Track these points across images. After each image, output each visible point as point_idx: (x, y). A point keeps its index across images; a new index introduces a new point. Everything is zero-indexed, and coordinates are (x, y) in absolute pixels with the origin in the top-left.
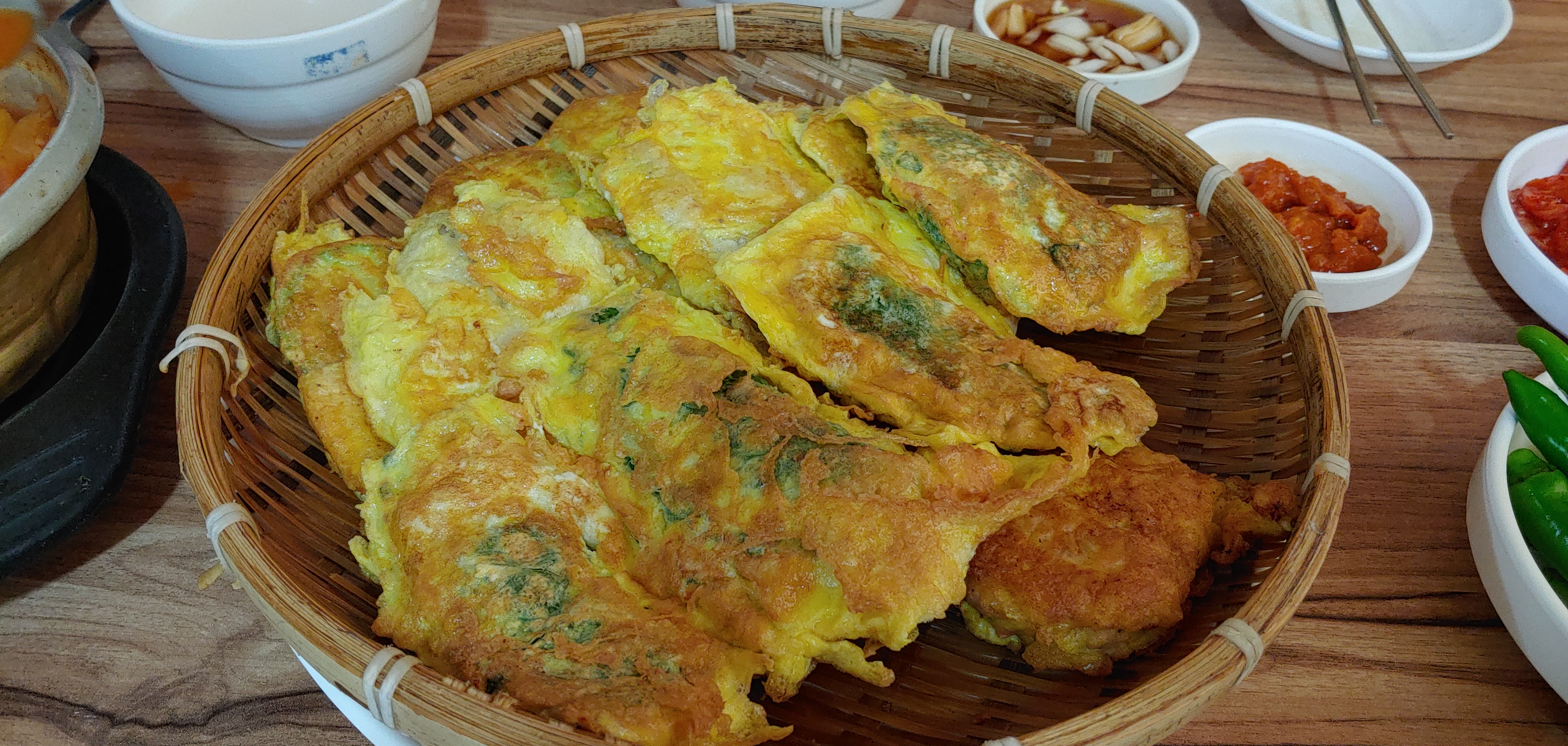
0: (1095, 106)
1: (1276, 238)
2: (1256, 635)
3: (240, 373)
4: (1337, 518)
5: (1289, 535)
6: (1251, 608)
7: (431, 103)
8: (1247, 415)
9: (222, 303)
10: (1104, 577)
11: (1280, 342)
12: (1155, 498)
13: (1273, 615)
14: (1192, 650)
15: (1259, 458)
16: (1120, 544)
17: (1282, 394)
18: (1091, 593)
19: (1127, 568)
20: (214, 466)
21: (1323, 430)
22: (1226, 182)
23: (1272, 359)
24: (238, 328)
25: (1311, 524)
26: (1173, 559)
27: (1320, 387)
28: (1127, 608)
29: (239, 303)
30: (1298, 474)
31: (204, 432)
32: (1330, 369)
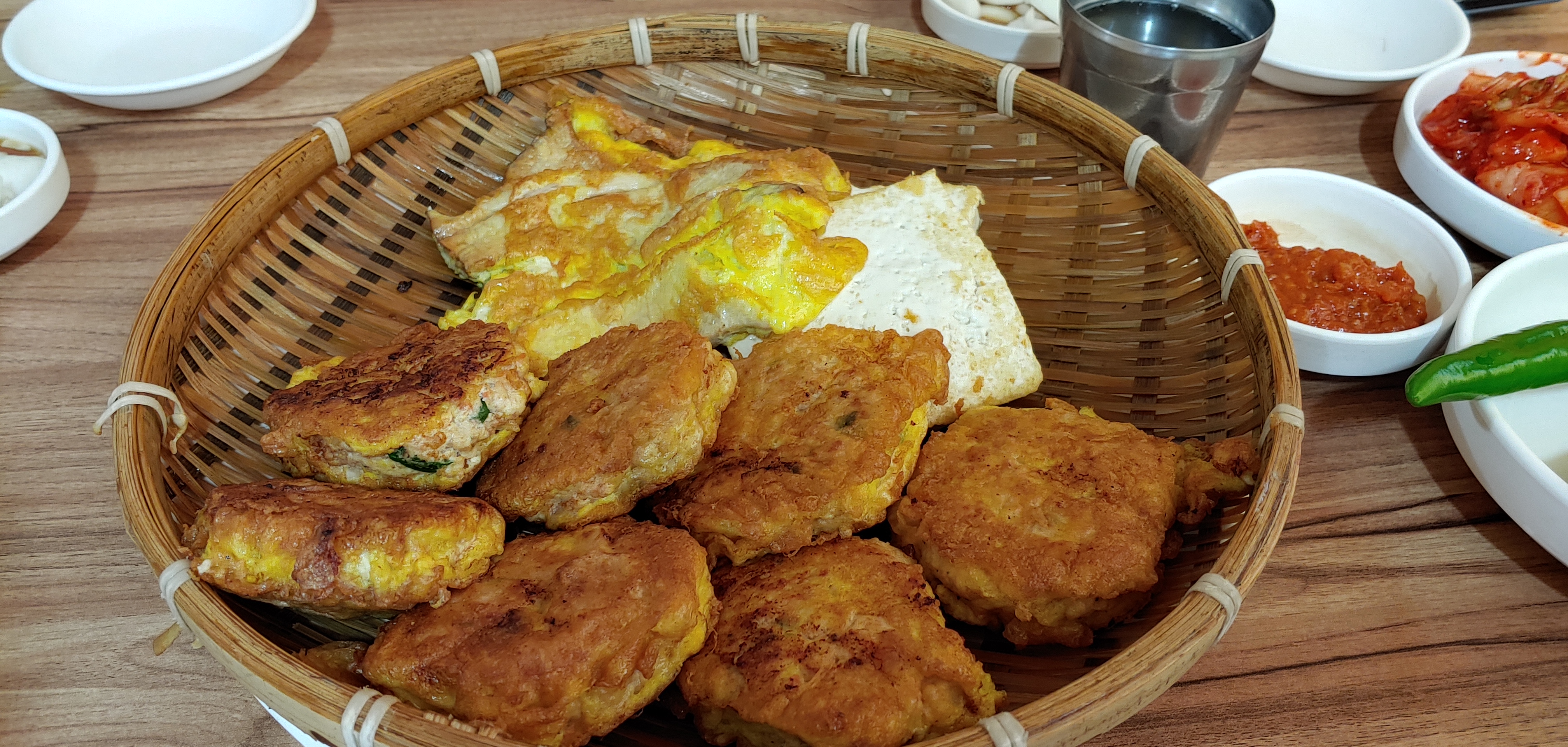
0: (1015, 90)
1: (1207, 202)
2: (1233, 587)
3: (178, 428)
4: (1298, 467)
5: (1252, 490)
6: (1225, 562)
7: (349, 141)
8: (1197, 378)
9: (153, 358)
10: (1076, 546)
11: (1220, 304)
12: (1117, 467)
13: (1247, 567)
14: (1170, 610)
15: (1213, 419)
16: (1088, 513)
17: (1227, 354)
18: (1065, 564)
19: (1098, 536)
20: (161, 524)
21: (1273, 382)
22: (1152, 152)
23: (1214, 320)
24: (171, 385)
25: (1274, 473)
26: (1142, 524)
27: (1266, 342)
28: (1103, 575)
29: (170, 358)
30: (1253, 429)
31: (147, 490)
32: (1273, 323)
